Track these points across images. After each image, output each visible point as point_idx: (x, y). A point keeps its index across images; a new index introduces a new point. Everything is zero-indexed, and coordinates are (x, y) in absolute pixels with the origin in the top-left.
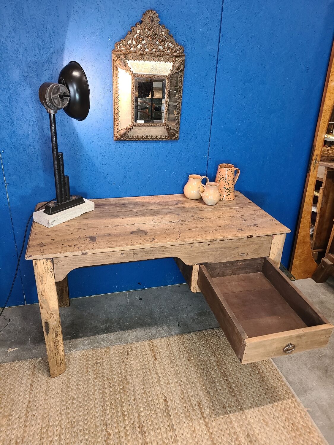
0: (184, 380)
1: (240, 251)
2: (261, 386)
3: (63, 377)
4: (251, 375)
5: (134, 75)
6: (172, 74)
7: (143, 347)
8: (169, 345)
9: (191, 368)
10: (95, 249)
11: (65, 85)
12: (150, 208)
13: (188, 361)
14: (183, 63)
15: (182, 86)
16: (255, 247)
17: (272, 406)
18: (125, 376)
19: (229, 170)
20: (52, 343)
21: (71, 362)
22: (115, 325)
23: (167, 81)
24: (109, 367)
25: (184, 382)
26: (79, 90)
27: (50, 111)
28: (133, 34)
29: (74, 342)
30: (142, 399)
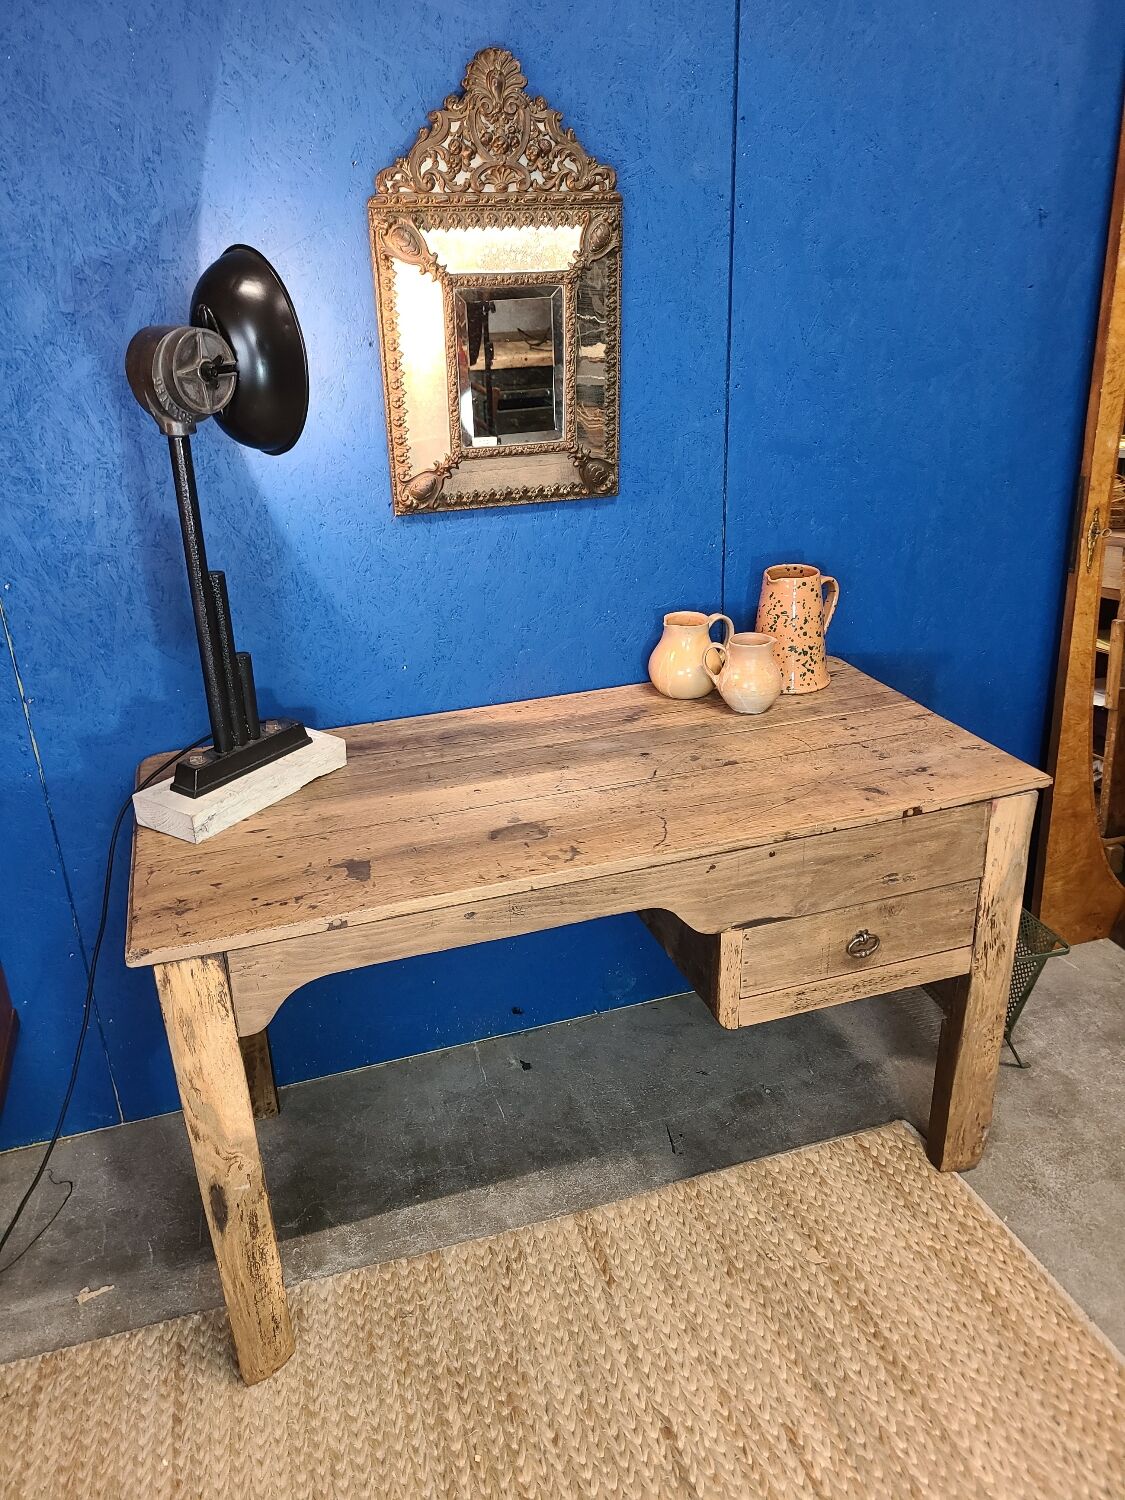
0: (724, 1348)
1: (884, 864)
2: (1000, 1347)
3: (287, 1378)
4: (958, 1309)
5: (451, 281)
6: (580, 265)
7: (560, 1240)
8: (649, 1223)
9: (740, 1302)
10: (373, 904)
11: (215, 330)
12: (543, 740)
13: (726, 1276)
14: (616, 226)
15: (618, 304)
16: (933, 846)
17: (1054, 1418)
18: (511, 1356)
19: (804, 584)
20: (240, 1262)
21: (310, 1321)
22: (448, 1166)
23: (566, 294)
24: (447, 1324)
25: (724, 1358)
26: (267, 347)
27: (169, 426)
28: (439, 137)
29: (310, 1243)
30: (584, 1436)
